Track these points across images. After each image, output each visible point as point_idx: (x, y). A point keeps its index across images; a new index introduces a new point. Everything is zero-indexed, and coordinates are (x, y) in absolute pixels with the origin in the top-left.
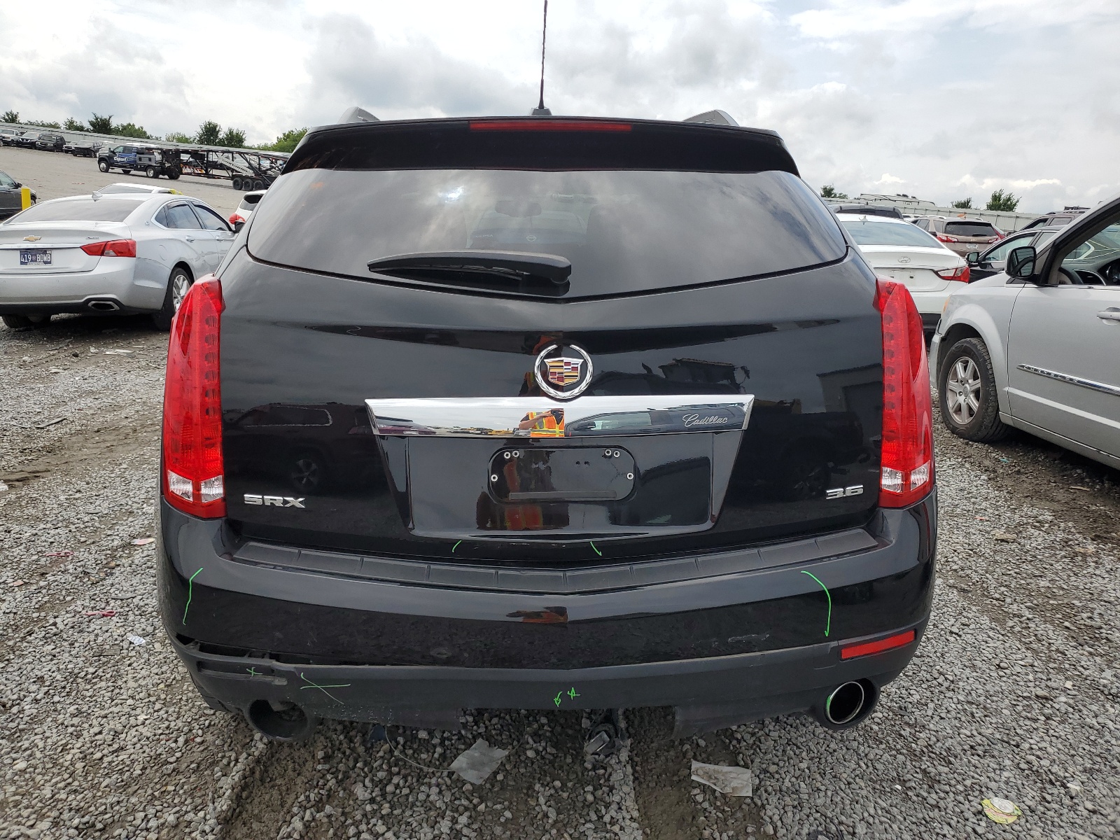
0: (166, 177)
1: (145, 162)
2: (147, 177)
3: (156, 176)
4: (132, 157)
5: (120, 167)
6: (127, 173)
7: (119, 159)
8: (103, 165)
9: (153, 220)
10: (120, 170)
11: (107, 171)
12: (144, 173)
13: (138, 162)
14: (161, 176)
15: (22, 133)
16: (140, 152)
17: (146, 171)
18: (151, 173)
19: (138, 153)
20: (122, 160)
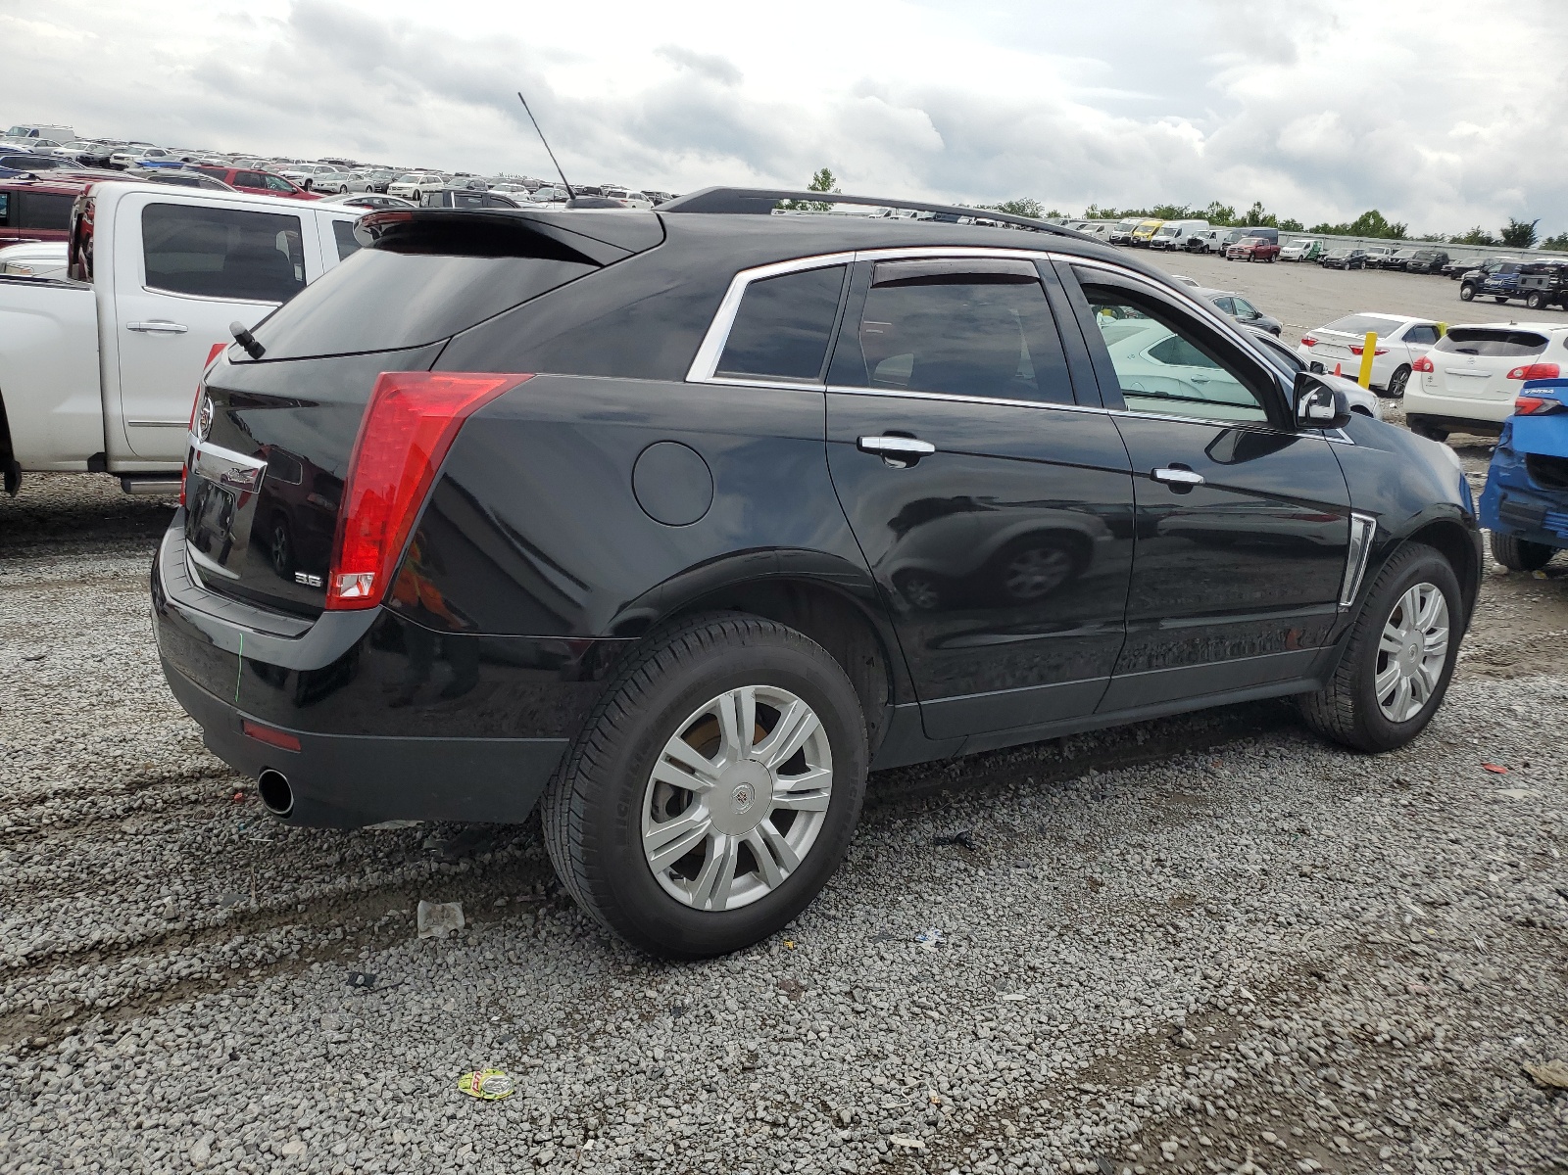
0: (1560, 307)
1: (1531, 284)
2: (1527, 307)
3: (1541, 306)
4: (1512, 278)
5: (1491, 293)
6: (1501, 301)
7: (1492, 282)
8: (1467, 291)
9: (1145, 354)
10: (1492, 298)
11: (1469, 299)
12: (1523, 302)
13: (1520, 285)
14: (1550, 306)
15: (1394, 251)
16: (1526, 271)
17: (1527, 298)
18: (1534, 302)
19: (1522, 272)
20: (1496, 283)
